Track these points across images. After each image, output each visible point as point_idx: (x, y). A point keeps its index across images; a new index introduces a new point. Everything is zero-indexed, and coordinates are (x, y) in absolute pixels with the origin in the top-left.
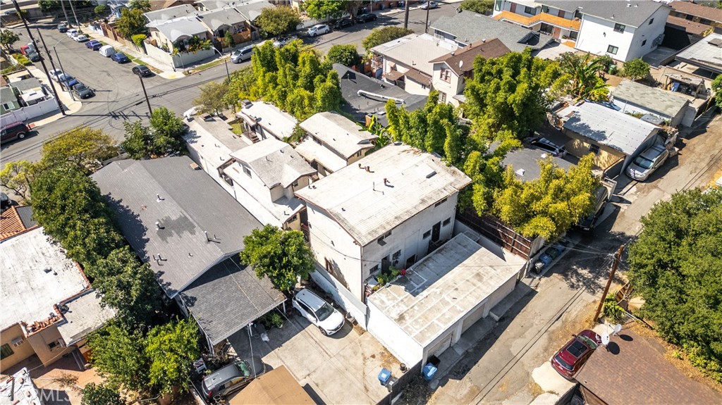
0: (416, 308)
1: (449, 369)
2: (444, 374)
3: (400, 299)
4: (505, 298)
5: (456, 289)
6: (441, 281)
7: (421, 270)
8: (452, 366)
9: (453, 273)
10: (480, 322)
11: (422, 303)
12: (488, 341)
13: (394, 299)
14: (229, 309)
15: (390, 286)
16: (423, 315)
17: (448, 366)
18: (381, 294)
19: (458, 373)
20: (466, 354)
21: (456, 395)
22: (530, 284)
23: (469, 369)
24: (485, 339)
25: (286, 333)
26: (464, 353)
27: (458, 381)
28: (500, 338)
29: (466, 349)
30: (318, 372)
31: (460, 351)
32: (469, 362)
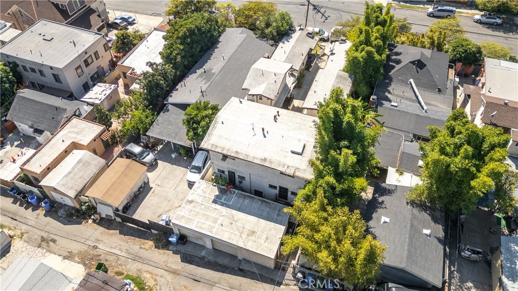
0: (203, 207)
1: (187, 252)
2: (182, 251)
3: (206, 195)
4: (261, 265)
5: (231, 224)
6: (234, 212)
7: (239, 197)
8: (190, 253)
9: (246, 216)
10: (233, 257)
11: (208, 208)
12: (218, 267)
13: (205, 192)
14: (169, 127)
15: (215, 186)
16: (198, 212)
17: (189, 250)
18: (205, 184)
19: (186, 258)
20: (203, 258)
21: (170, 263)
22: (287, 279)
23: (192, 264)
24: (220, 265)
25: (182, 163)
26: (203, 256)
27: (180, 260)
28: (225, 274)
29: (206, 256)
30: (162, 189)
31: (203, 253)
32: (196, 262)
